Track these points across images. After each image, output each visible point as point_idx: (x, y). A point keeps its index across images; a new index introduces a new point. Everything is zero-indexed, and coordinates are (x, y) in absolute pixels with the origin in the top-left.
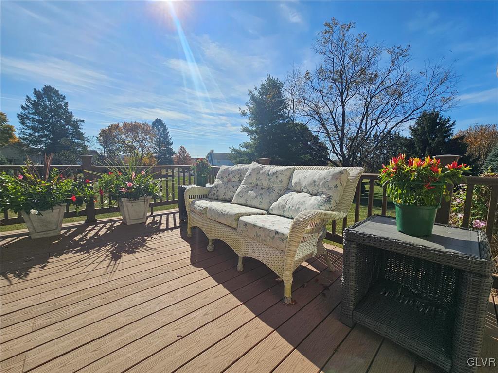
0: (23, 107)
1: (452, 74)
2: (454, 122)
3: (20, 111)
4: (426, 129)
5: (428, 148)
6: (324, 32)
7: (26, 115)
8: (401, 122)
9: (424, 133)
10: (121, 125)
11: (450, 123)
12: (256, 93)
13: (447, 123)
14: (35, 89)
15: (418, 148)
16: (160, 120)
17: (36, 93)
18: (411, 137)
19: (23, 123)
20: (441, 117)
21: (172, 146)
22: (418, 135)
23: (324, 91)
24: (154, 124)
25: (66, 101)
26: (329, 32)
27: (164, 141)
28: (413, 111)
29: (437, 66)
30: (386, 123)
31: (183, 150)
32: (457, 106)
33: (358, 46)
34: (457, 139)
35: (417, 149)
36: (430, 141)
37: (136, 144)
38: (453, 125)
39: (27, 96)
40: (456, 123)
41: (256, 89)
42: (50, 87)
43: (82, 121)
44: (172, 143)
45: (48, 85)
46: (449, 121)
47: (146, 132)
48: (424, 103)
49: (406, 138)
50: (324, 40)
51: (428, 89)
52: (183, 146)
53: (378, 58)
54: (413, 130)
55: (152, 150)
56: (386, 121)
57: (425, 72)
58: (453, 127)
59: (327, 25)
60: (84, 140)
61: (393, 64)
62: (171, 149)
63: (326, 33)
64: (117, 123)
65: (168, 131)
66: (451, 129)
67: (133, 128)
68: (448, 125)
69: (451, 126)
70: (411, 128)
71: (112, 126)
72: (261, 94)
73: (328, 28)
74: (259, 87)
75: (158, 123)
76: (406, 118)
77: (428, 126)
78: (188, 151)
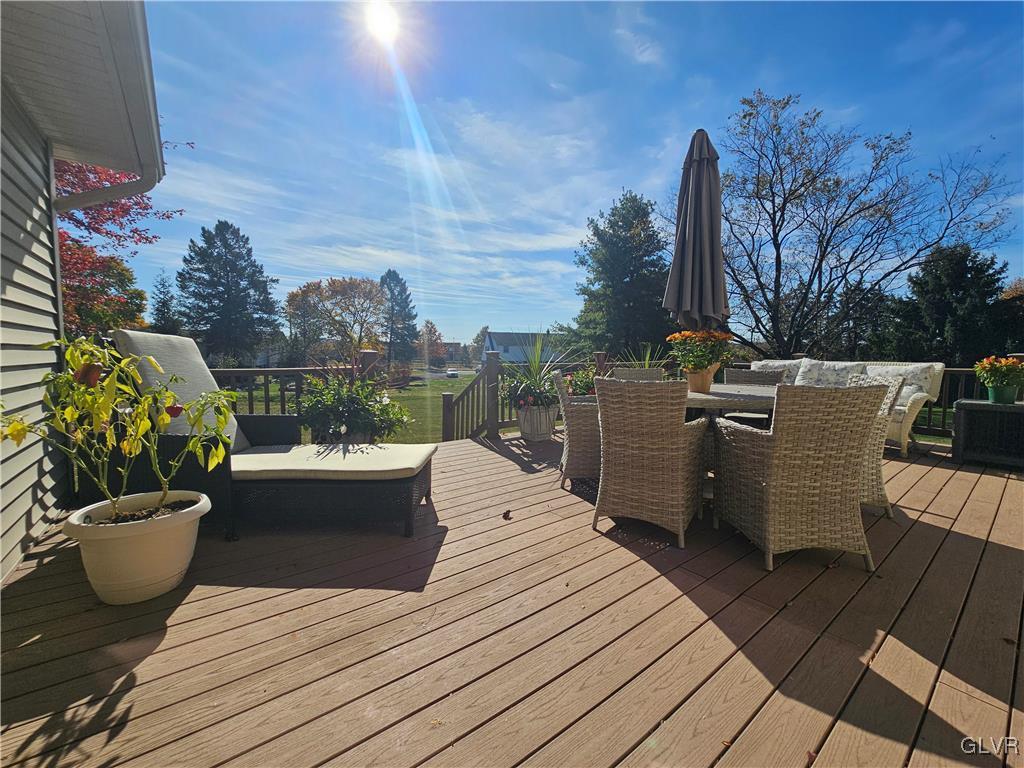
0: (185, 260)
1: (997, 179)
2: (1005, 265)
3: (181, 266)
4: (945, 280)
5: (950, 318)
6: (742, 115)
7: (188, 273)
8: (895, 270)
9: (940, 288)
10: (324, 284)
11: (997, 267)
12: (602, 225)
13: (989, 267)
14: (203, 229)
15: (928, 318)
16: (394, 272)
17: (205, 233)
18: (910, 296)
19: (183, 288)
20: (976, 256)
21: (415, 322)
22: (927, 292)
23: (733, 214)
24: (383, 280)
25: (249, 246)
26: (751, 114)
27: (401, 311)
28: (919, 251)
29: (965, 165)
30: (862, 272)
31: (431, 328)
32: (1010, 238)
33: (803, 133)
34: (1014, 299)
35: (927, 321)
36: (955, 305)
37: (349, 319)
38: (1002, 270)
39: (192, 241)
40: (1008, 267)
41: (602, 215)
42: (226, 223)
43: (273, 281)
44: (416, 315)
45: (222, 219)
46: (993, 263)
47: (368, 296)
48: (941, 236)
49: (900, 300)
50: (740, 129)
51: (947, 208)
52: (431, 319)
53: (846, 155)
54: (915, 283)
55: (378, 330)
56: (861, 268)
57: (941, 176)
58: (1003, 275)
59: (749, 102)
60: (276, 313)
61: (876, 167)
62: (414, 327)
63: (745, 117)
64: (317, 280)
65: (408, 293)
66: (999, 279)
67: (345, 289)
68: (991, 271)
69: (999, 273)
70: (910, 279)
71: (309, 285)
72: (612, 224)
73: (747, 108)
74: (607, 212)
75: (392, 277)
76: (904, 264)
77: (948, 276)
78: (439, 329)
